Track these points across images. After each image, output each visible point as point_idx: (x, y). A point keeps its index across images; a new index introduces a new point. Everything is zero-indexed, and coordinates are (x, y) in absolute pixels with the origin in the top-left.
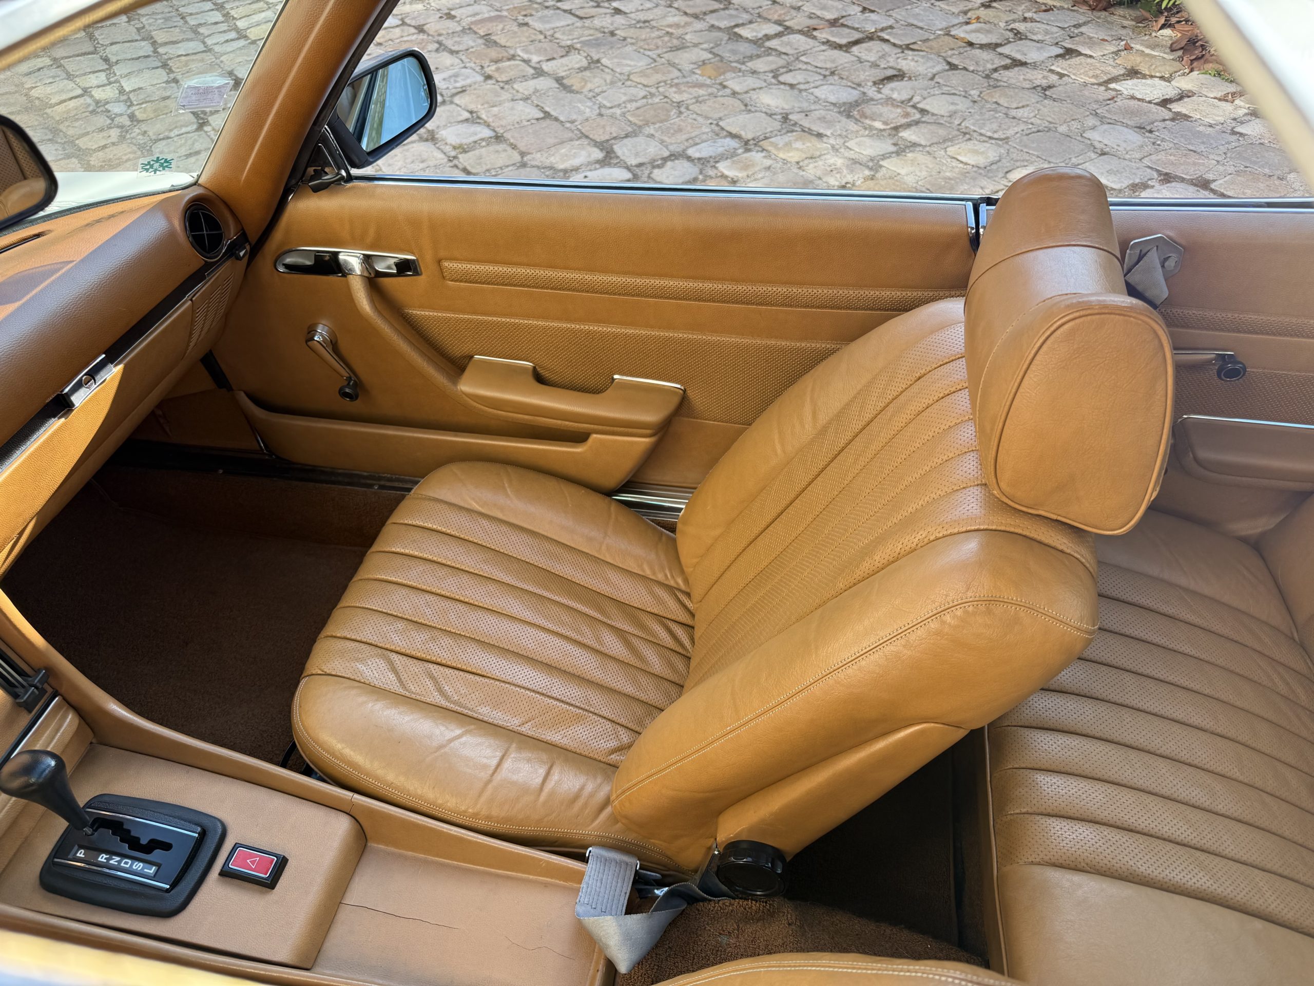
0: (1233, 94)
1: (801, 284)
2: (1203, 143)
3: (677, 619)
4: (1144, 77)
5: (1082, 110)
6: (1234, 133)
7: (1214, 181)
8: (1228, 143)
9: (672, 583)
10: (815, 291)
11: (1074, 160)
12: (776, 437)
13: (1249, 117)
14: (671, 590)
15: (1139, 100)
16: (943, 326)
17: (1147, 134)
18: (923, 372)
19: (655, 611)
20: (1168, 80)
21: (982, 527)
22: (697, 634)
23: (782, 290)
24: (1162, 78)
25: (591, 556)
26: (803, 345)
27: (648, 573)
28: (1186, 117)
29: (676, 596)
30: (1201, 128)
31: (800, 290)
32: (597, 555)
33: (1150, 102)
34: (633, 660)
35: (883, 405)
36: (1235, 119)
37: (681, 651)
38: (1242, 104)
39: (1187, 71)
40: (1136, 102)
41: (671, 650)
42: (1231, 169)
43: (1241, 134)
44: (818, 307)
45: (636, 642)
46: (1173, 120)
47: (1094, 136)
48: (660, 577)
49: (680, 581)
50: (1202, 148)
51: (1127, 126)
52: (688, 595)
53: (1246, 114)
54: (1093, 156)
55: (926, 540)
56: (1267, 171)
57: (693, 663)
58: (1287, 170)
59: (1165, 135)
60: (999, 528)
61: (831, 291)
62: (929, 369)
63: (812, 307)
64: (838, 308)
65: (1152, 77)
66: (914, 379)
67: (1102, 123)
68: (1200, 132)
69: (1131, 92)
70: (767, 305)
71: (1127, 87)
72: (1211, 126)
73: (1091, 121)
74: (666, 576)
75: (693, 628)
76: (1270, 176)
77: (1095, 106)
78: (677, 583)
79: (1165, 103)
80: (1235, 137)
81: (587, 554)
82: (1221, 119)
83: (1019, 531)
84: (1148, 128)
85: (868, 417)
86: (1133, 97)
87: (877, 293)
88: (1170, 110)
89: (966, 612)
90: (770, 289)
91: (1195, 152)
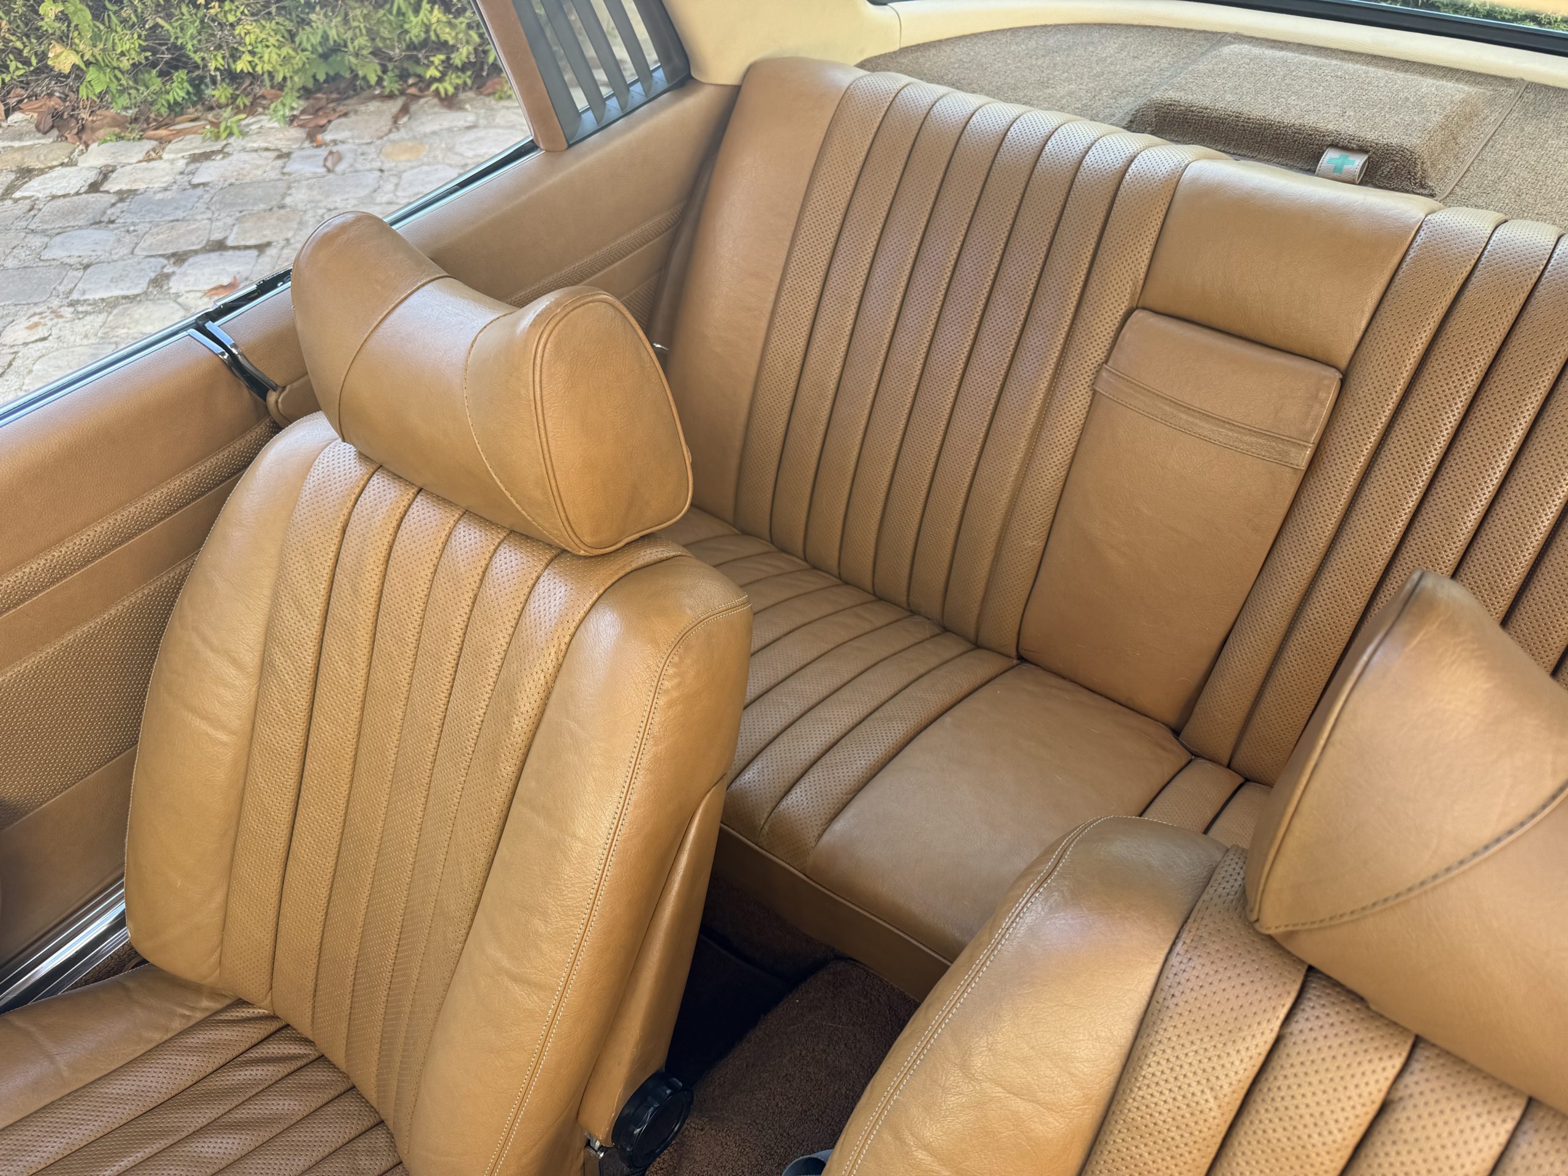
0: (154, 150)
1: (59, 541)
2: (176, 208)
3: (254, 1041)
4: (42, 172)
5: (12, 234)
6: (195, 186)
7: (226, 238)
8: (200, 197)
9: (199, 1016)
10: (84, 537)
11: (61, 288)
12: (204, 726)
13: (192, 167)
14: (210, 1021)
15: (64, 196)
17: (111, 226)
18: (342, 519)
19: (219, 1061)
20: (72, 163)
23: (38, 565)
24: (62, 164)
25: (61, 1099)
26: (113, 612)
27: (158, 1037)
28: (133, 192)
29: (223, 1021)
30: (159, 196)
31: (64, 550)
32: (67, 1092)
33: (77, 194)
34: (265, 1135)
36: (182, 173)
37: (299, 1063)
38: (172, 156)
39: (82, 147)
40: (61, 202)
41: (289, 1074)
42: (230, 221)
43: (204, 184)
44: (103, 554)
45: (238, 1115)
46: (121, 200)
47: (56, 252)
48: (177, 1025)
49: (205, 1003)
50: (180, 214)
51: (80, 228)
52: (240, 1003)
53: (187, 164)
54: (79, 274)
56: (262, 206)
58: (278, 198)
59: (130, 218)
60: (613, 580)
61: (105, 525)
62: (346, 511)
63: (95, 558)
64: (130, 538)
65: (52, 168)
67: (51, 237)
68: (162, 200)
69: (48, 192)
70: (30, 596)
71: (34, 188)
72: (166, 189)
73: (37, 241)
74: (183, 1016)
75: (288, 1026)
76: (271, 210)
77: (24, 224)
78: (206, 1009)
79: (94, 187)
80: (199, 191)
82: (169, 179)
84: (105, 219)
86: (54, 197)
88: (107, 192)
89: (676, 665)
90: (20, 574)
91: (177, 220)
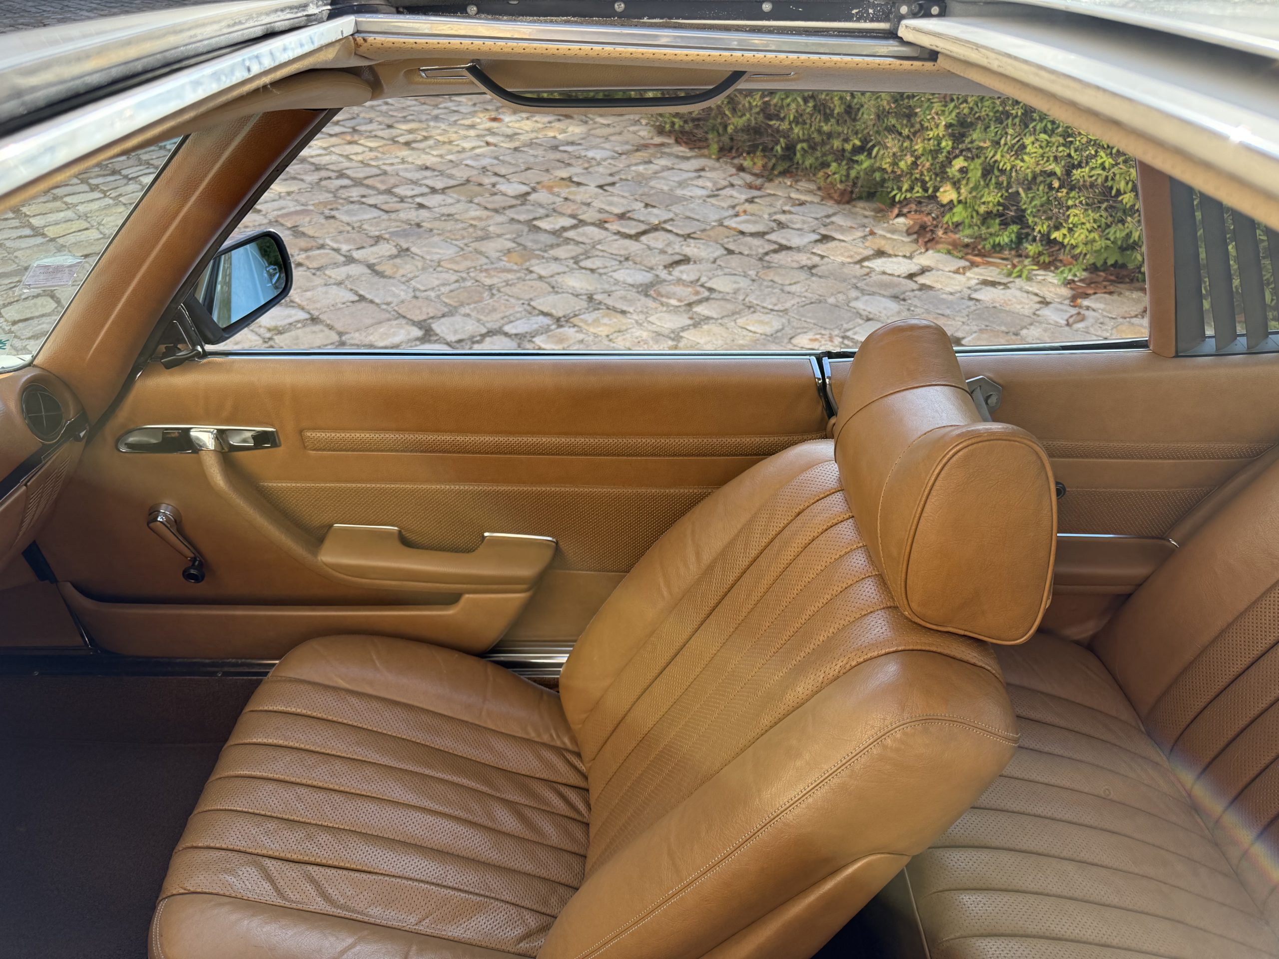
0: (964, 268)
1: (668, 435)
2: (948, 308)
3: (569, 782)
4: (890, 256)
5: (845, 284)
6: (971, 299)
7: (963, 338)
8: (968, 307)
9: (558, 743)
10: (682, 441)
11: (845, 326)
12: (661, 581)
13: (979, 286)
14: (559, 751)
15: (890, 275)
16: (810, 465)
17: (902, 302)
18: (802, 507)
19: (544, 776)
20: (910, 258)
21: (900, 648)
22: (594, 796)
23: (651, 441)
24: (905, 256)
25: (471, 724)
28: (930, 288)
29: (565, 757)
30: (944, 296)
31: (668, 441)
32: (477, 722)
33: (899, 276)
34: (529, 835)
35: (767, 541)
36: (969, 288)
37: (577, 817)
38: (972, 276)
39: (923, 250)
40: (887, 276)
41: (567, 817)
42: (975, 328)
43: (977, 300)
44: (685, 455)
45: (528, 812)
46: (920, 290)
47: (859, 305)
49: (566, 740)
50: (948, 312)
51: (884, 296)
52: (579, 755)
53: (978, 284)
54: (861, 321)
55: (848, 667)
56: (1003, 328)
57: (593, 830)
58: (1019, 327)
59: (916, 302)
60: (915, 648)
61: (696, 440)
62: (807, 504)
63: (680, 455)
64: (704, 456)
65: (896, 256)
66: (794, 514)
67: (863, 294)
68: (943, 299)
69: (882, 269)
71: (878, 264)
72: (951, 294)
73: (854, 293)
75: (588, 790)
76: (1007, 333)
77: (854, 281)
78: (564, 743)
79: (911, 276)
80: (971, 303)
81: (467, 722)
82: (958, 288)
83: (934, 649)
84: (902, 297)
85: (754, 553)
86: (884, 273)
87: (738, 440)
88: (916, 282)
89: (905, 734)
91: (943, 315)
